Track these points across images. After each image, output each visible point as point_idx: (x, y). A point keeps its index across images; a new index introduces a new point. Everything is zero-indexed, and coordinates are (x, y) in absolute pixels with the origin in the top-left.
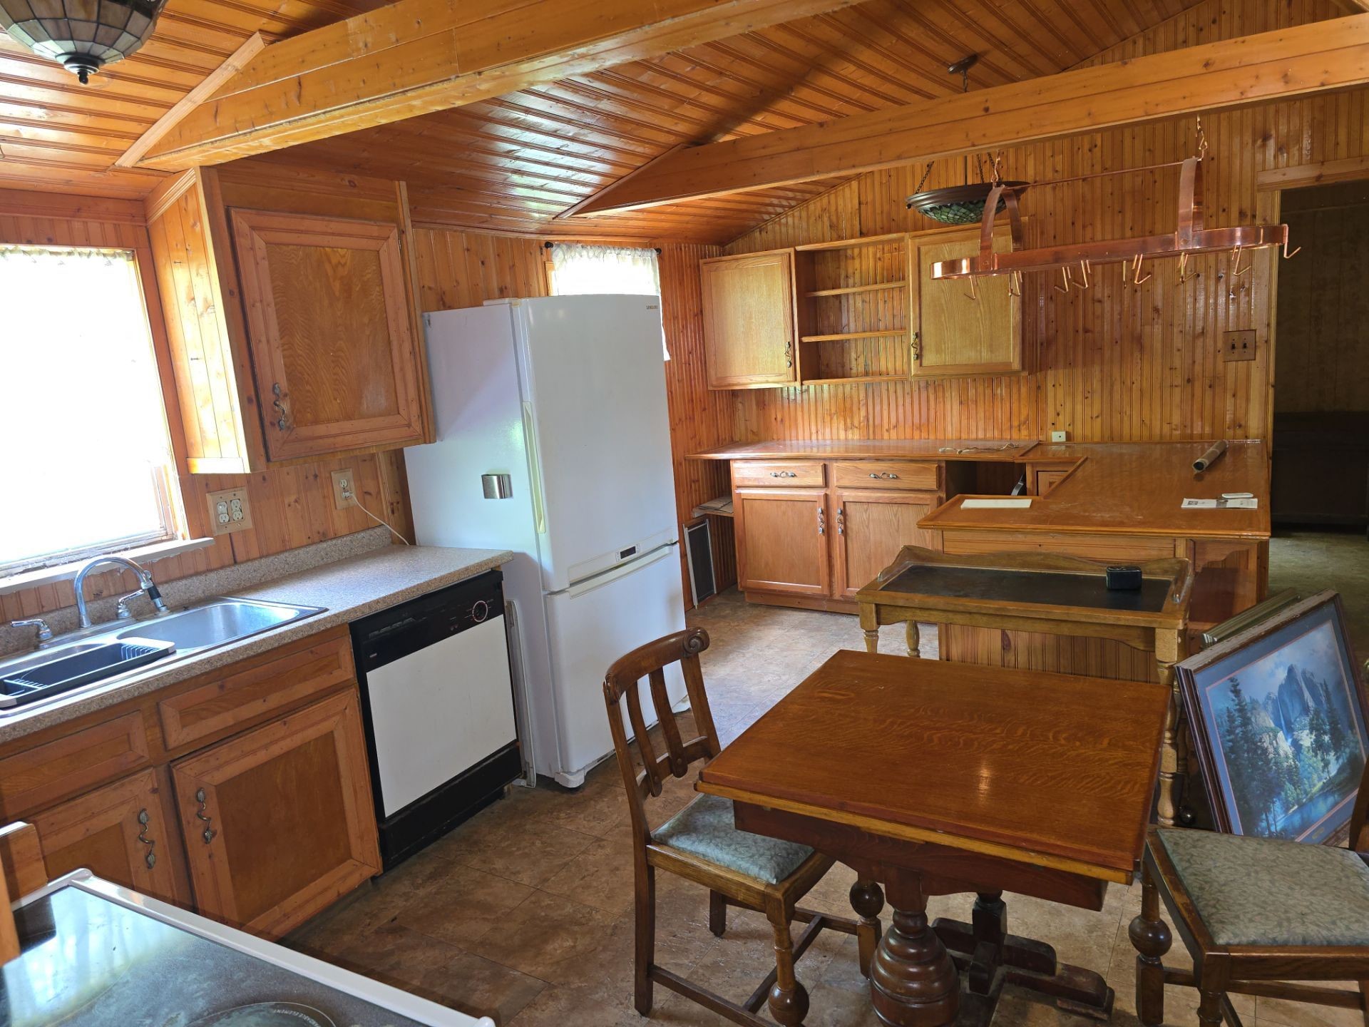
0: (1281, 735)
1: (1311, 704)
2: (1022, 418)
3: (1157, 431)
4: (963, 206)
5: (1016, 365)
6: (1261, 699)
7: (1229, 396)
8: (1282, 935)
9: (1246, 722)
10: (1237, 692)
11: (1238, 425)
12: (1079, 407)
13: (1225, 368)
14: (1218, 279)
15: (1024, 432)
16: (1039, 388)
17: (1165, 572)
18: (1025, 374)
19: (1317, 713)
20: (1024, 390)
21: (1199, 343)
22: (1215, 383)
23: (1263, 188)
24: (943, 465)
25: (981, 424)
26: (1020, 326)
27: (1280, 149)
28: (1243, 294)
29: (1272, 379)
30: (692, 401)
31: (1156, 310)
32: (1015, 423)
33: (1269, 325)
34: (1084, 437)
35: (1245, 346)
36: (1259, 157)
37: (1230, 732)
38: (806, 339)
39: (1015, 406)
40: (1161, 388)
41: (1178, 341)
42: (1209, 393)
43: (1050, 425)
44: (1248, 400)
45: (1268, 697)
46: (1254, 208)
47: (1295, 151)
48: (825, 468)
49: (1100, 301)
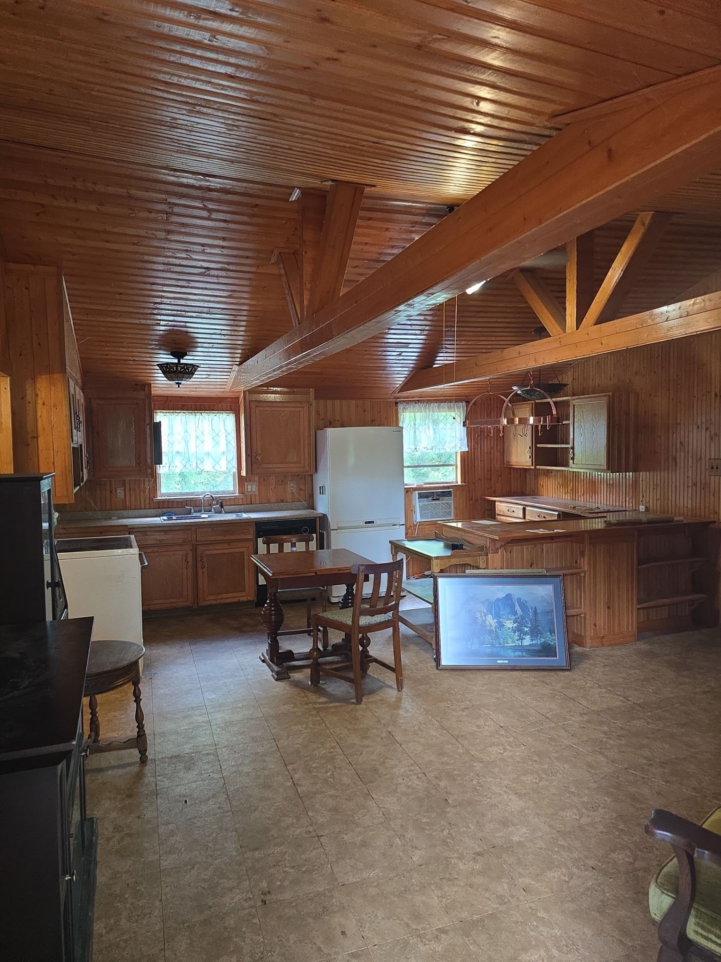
1: (520, 612)
7: (711, 495)
12: (652, 493)
13: (710, 479)
14: (707, 429)
21: (699, 464)
22: (705, 487)
28: (717, 439)
30: (491, 471)
34: (653, 510)
35: (717, 468)
38: (539, 446)
40: (684, 486)
41: (690, 461)
42: (702, 490)
44: (719, 500)
48: (524, 509)
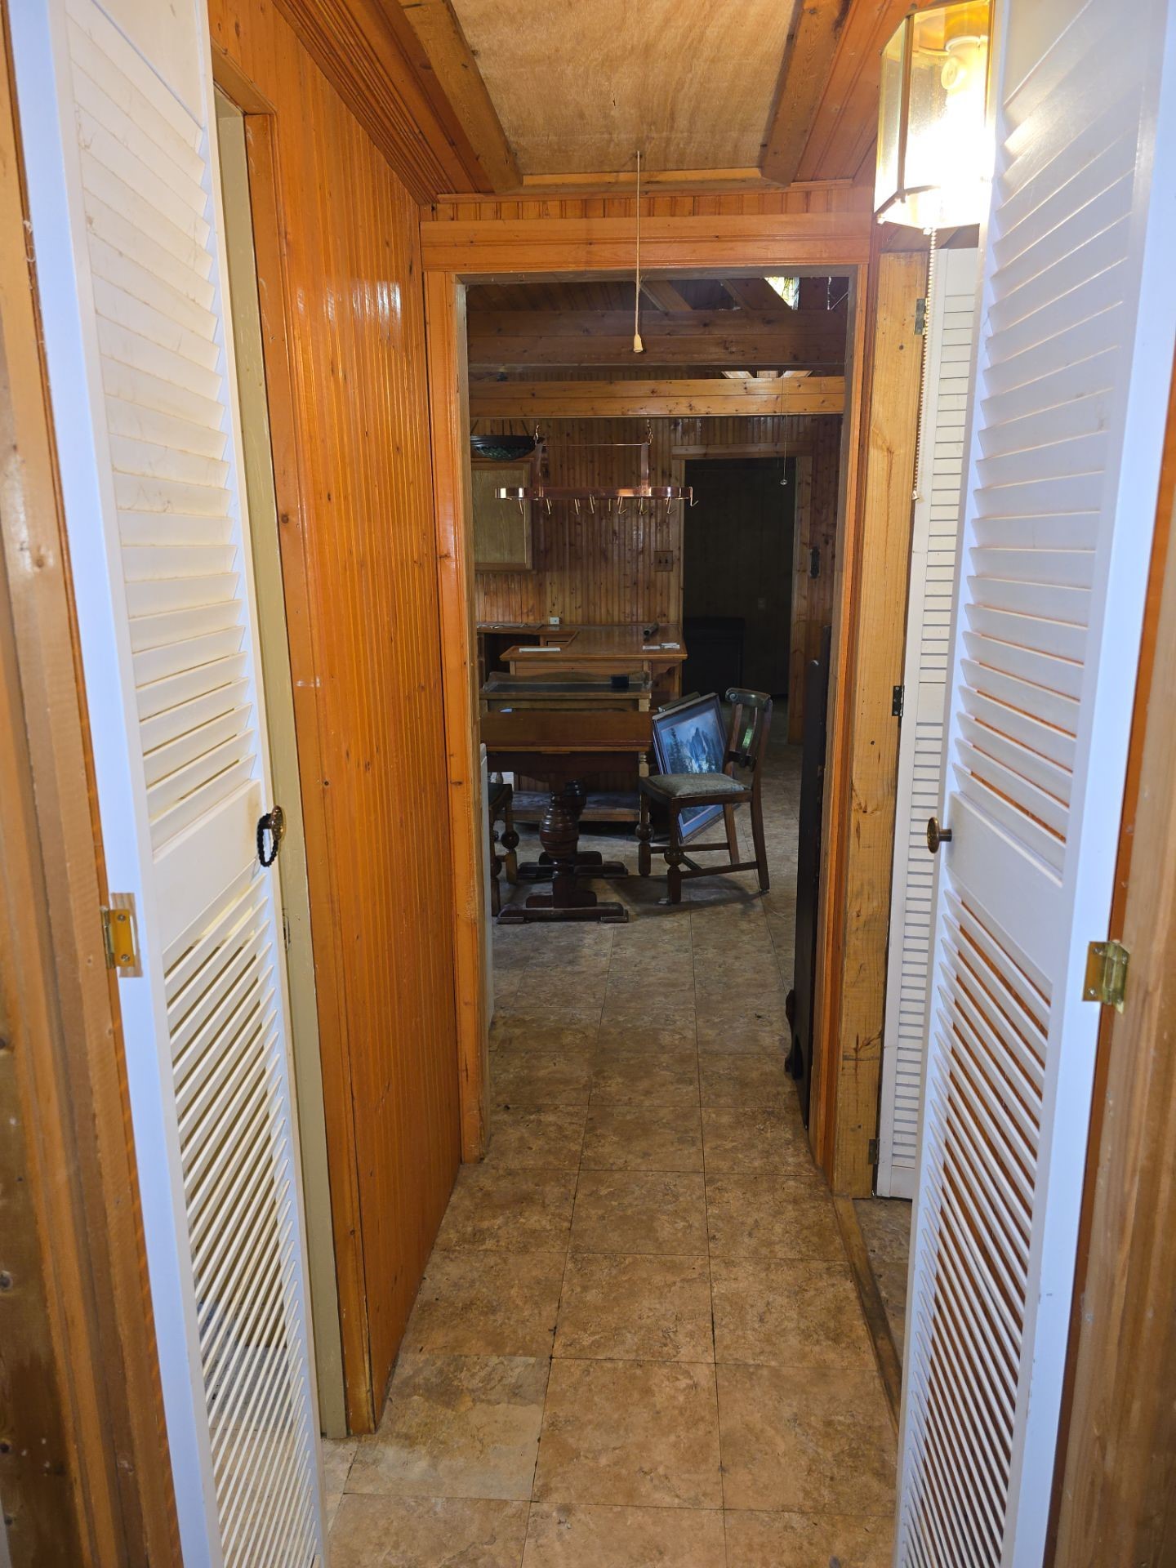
0: (693, 761)
1: (706, 749)
2: (530, 607)
3: (616, 619)
4: (505, 449)
5: (529, 566)
6: (685, 742)
7: (658, 595)
8: (699, 790)
9: (679, 751)
10: (674, 736)
11: (664, 615)
12: (567, 600)
13: (656, 575)
15: (531, 618)
16: (541, 585)
17: (638, 679)
18: (534, 572)
19: (709, 753)
20: (530, 586)
21: (641, 558)
22: (650, 585)
23: (675, 457)
24: (483, 636)
25: (500, 611)
26: (531, 538)
27: (684, 433)
28: (665, 527)
29: (682, 585)
31: (614, 533)
32: (525, 611)
33: (679, 548)
34: (571, 622)
35: (667, 562)
36: (673, 436)
37: (672, 755)
39: (524, 598)
40: (619, 588)
41: (628, 555)
42: (646, 592)
43: (548, 612)
44: (669, 599)
45: (688, 741)
46: (670, 472)
47: (692, 435)
49: (579, 524)
